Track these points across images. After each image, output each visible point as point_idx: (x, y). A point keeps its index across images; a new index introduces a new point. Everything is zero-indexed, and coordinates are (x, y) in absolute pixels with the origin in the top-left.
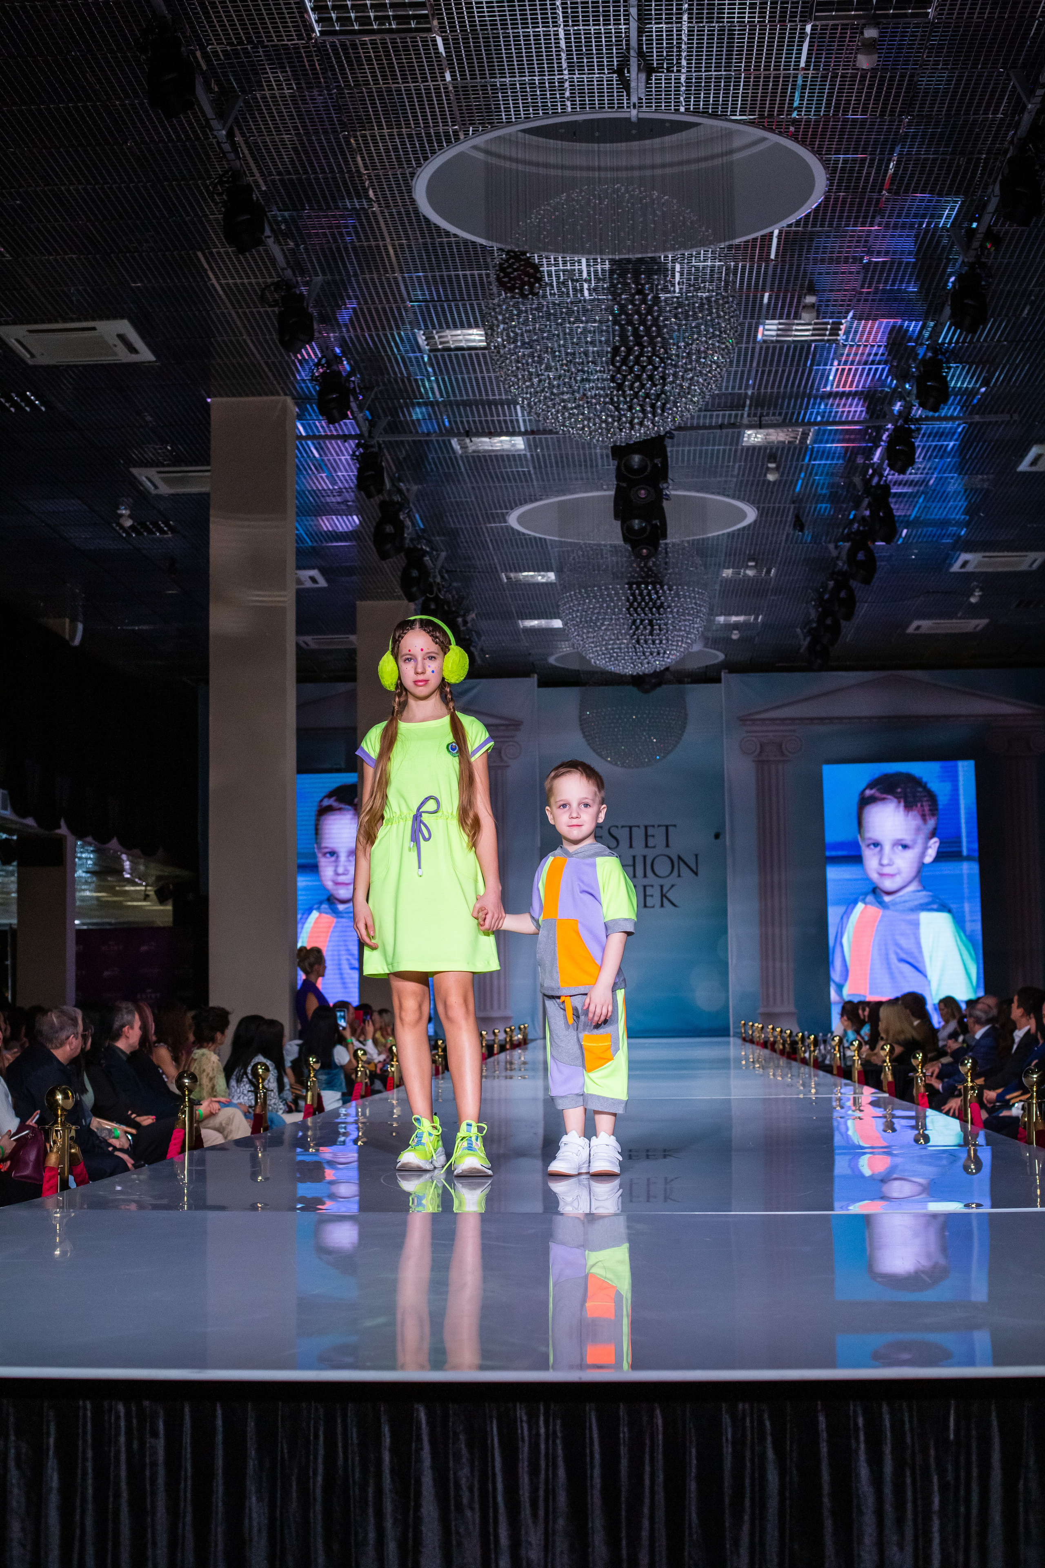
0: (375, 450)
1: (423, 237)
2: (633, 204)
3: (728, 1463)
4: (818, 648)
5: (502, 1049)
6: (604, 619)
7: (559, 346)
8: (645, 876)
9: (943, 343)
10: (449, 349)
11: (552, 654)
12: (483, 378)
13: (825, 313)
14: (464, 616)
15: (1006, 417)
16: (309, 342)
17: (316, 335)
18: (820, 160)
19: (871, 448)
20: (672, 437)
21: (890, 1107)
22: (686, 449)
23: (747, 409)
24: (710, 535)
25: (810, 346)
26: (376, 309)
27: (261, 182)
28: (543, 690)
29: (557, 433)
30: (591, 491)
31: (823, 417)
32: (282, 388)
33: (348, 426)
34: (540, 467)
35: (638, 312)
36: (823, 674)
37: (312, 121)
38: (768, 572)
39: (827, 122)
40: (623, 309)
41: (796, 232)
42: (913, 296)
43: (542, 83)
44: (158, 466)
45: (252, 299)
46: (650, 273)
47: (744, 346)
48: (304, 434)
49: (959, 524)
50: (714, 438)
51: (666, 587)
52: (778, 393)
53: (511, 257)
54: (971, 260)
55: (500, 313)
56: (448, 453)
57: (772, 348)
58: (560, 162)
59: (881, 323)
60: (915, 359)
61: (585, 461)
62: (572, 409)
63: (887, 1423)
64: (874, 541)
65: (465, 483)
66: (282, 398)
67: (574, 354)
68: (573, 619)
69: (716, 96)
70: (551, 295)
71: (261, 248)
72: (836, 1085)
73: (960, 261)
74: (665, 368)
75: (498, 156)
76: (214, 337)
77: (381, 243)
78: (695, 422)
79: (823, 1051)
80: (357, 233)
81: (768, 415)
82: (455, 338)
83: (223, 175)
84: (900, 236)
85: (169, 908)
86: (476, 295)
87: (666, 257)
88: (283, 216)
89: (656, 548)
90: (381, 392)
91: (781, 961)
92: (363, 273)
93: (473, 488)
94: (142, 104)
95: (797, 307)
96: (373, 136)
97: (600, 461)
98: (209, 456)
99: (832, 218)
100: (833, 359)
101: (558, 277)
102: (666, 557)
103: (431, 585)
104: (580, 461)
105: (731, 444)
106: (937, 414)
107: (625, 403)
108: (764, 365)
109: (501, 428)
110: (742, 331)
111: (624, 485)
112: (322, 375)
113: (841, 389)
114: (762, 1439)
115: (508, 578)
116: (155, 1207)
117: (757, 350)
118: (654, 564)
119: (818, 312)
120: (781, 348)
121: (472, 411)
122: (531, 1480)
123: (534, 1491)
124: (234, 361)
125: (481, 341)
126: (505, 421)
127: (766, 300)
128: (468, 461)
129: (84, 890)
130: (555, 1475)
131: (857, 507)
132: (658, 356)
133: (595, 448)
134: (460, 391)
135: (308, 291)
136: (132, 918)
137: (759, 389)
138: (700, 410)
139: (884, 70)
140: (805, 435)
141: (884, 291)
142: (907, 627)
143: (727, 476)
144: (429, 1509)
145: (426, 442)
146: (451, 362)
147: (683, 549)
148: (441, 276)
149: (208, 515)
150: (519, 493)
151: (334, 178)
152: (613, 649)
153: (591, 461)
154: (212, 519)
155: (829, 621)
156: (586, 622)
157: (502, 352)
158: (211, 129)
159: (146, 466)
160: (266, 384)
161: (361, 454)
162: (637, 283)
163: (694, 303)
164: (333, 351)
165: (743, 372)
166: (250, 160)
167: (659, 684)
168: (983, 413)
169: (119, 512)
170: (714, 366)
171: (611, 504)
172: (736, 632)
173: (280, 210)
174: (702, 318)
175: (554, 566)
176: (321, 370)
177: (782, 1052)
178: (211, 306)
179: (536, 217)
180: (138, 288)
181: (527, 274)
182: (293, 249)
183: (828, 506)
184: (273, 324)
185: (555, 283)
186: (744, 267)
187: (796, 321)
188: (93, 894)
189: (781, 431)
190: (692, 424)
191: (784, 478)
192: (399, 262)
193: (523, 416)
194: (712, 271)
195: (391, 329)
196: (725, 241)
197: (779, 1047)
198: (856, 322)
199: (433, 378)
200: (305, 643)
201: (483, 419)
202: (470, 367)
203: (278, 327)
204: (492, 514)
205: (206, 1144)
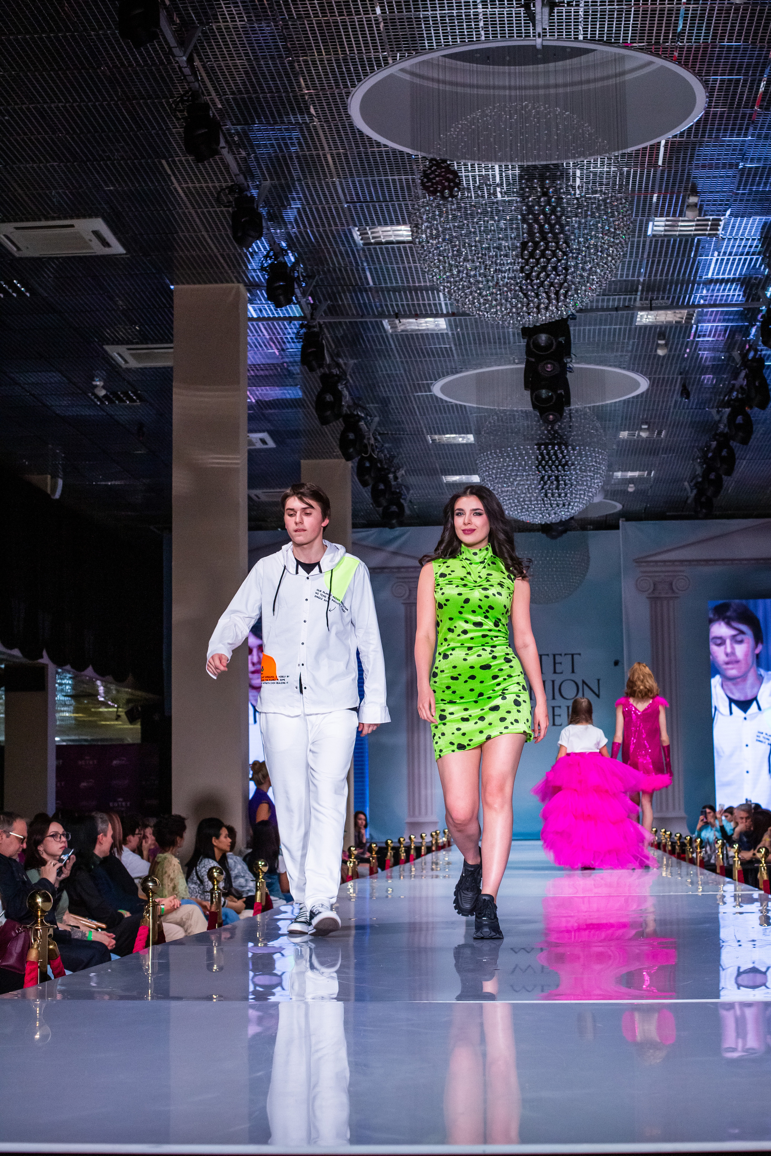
0: (316, 329)
1: (358, 147)
2: (539, 119)
5: (429, 850)
6: (517, 475)
7: (475, 241)
8: (554, 698)
10: (381, 243)
12: (410, 268)
13: (706, 211)
14: (394, 473)
16: (259, 238)
17: (265, 231)
18: (701, 81)
19: (747, 326)
20: (574, 319)
21: (765, 903)
22: (587, 328)
23: (639, 293)
24: (608, 402)
25: (693, 240)
26: (317, 209)
27: (217, 101)
29: (474, 316)
30: (505, 364)
31: (705, 300)
32: (236, 277)
33: (293, 310)
34: (460, 344)
35: (543, 212)
36: (708, 521)
37: (261, 48)
38: (659, 433)
39: (706, 48)
40: (530, 209)
41: (680, 142)
43: (459, 16)
44: (128, 344)
45: (209, 201)
46: (554, 178)
47: (636, 239)
48: (255, 316)
51: (570, 447)
52: (666, 280)
53: (433, 165)
55: (424, 214)
57: (661, 242)
58: (475, 82)
59: (755, 220)
61: (499, 339)
62: (486, 296)
64: (751, 407)
65: (396, 358)
66: (236, 285)
68: (489, 476)
69: (610, 27)
70: (470, 199)
71: (217, 157)
72: (719, 883)
74: (567, 260)
75: (423, 77)
76: (177, 233)
77: (321, 153)
78: (595, 304)
79: (709, 852)
80: (300, 144)
81: (657, 299)
82: (385, 234)
83: (184, 95)
85: (138, 726)
86: (404, 196)
87: (568, 163)
88: (236, 130)
89: (561, 415)
90: (321, 280)
92: (305, 178)
93: (402, 362)
94: (113, 34)
95: (682, 205)
96: (314, 62)
97: (511, 337)
98: (172, 335)
99: (711, 130)
100: (714, 251)
101: (474, 181)
102: (571, 421)
103: (366, 446)
104: (494, 339)
105: (626, 324)
107: (533, 291)
108: (654, 256)
109: (426, 310)
110: (634, 227)
111: (533, 360)
112: (271, 265)
113: (721, 277)
115: (434, 441)
116: (122, 998)
117: (648, 243)
118: (560, 427)
119: (700, 210)
120: (669, 242)
124: (194, 253)
125: (408, 236)
126: (430, 305)
127: (655, 199)
129: (63, 711)
131: (736, 377)
132: (561, 250)
133: (508, 327)
134: (390, 278)
135: (258, 194)
136: (106, 735)
138: (598, 296)
139: (755, 4)
140: (690, 317)
141: (757, 192)
143: (622, 351)
145: (361, 322)
146: (383, 254)
147: (585, 414)
148: (373, 181)
149: (172, 386)
150: (442, 366)
151: (280, 97)
152: (524, 501)
153: (504, 338)
154: (174, 390)
155: (712, 476)
157: (426, 246)
158: (174, 56)
159: (118, 344)
160: (221, 273)
161: (305, 333)
162: (542, 187)
163: (592, 204)
164: (280, 244)
165: (635, 262)
166: (207, 80)
167: (565, 531)
169: (94, 383)
170: (610, 258)
171: (522, 375)
172: (632, 485)
173: (233, 125)
174: (599, 217)
175: (473, 428)
176: (269, 262)
177: (672, 852)
178: (173, 205)
179: (455, 131)
180: (110, 190)
181: (448, 180)
182: (245, 158)
183: (711, 376)
184: (228, 223)
185: (472, 187)
186: (635, 172)
187: (681, 218)
188: (73, 715)
189: (669, 312)
190: (592, 306)
191: (673, 353)
192: (336, 168)
193: (445, 300)
194: (609, 177)
195: (330, 225)
196: (618, 150)
197: (669, 848)
198: (733, 218)
199: (366, 268)
200: (256, 496)
201: (410, 302)
202: (399, 258)
203: (230, 223)
204: (419, 384)
205: (167, 940)
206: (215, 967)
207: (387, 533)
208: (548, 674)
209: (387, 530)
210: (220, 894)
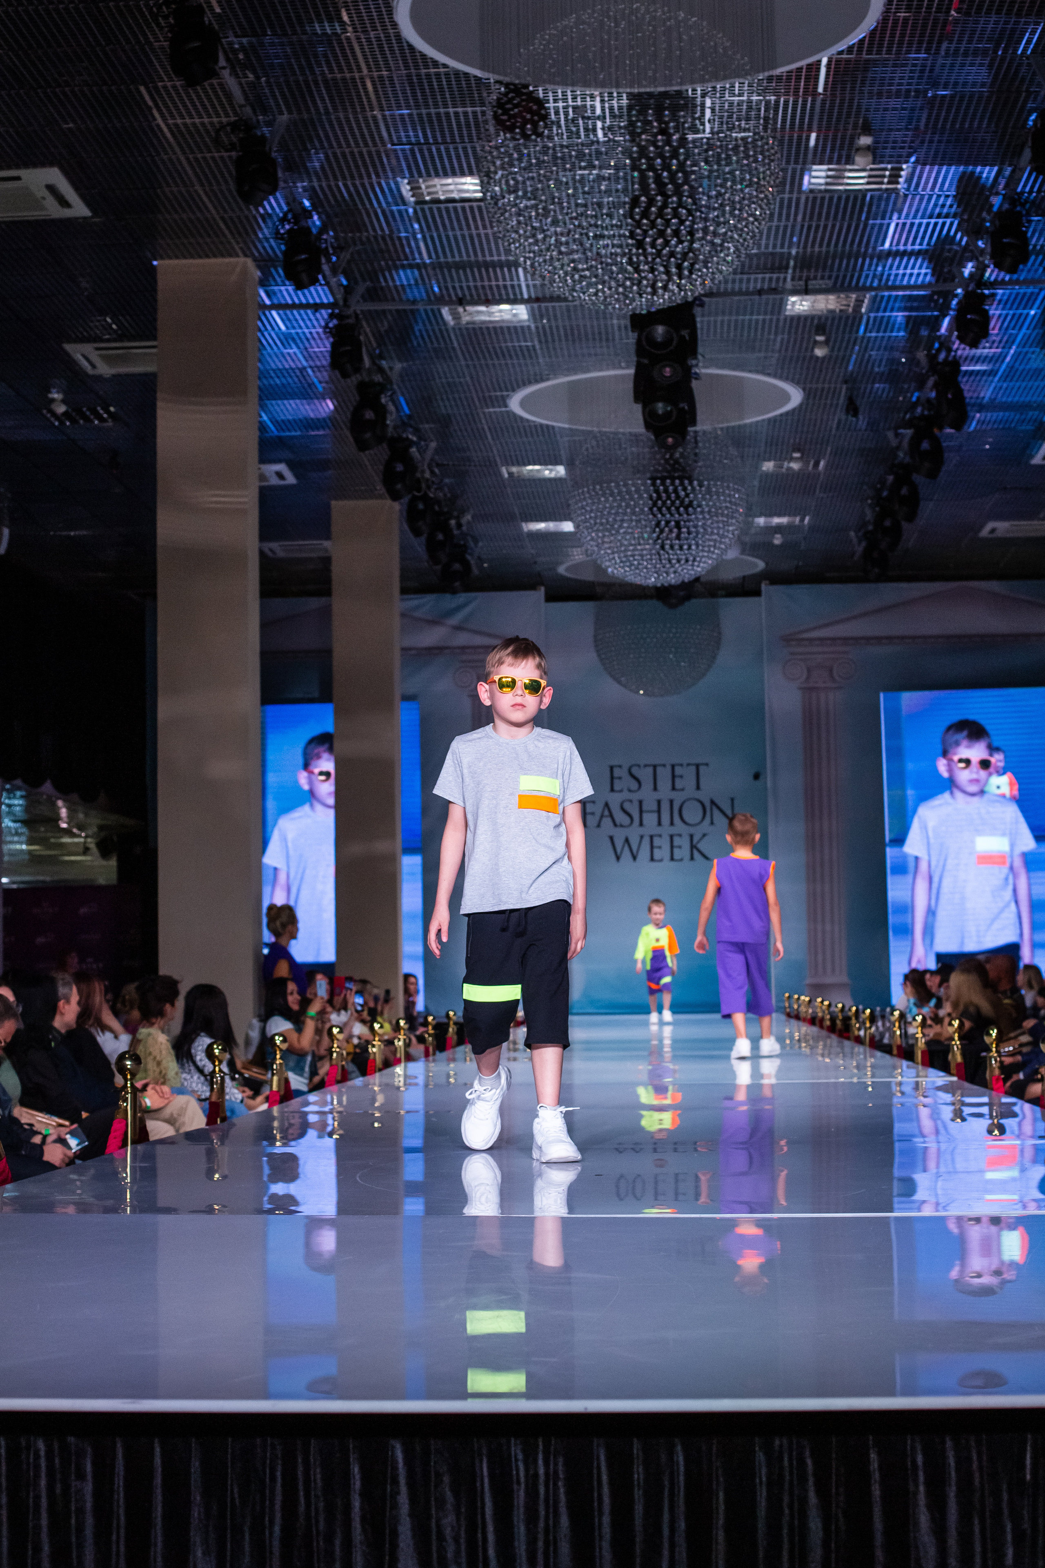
0: (351, 321)
1: (407, 67)
2: (654, 27)
4: (875, 554)
6: (622, 521)
7: (568, 196)
8: (672, 824)
9: (1022, 192)
10: (437, 201)
11: (561, 563)
12: (479, 235)
13: (883, 156)
14: (458, 518)
16: (273, 192)
17: (282, 184)
19: (937, 317)
20: (702, 305)
21: (959, 1092)
22: (720, 318)
23: (790, 271)
24: (748, 421)
25: (864, 197)
26: (352, 153)
27: (214, 2)
28: (550, 604)
29: (566, 300)
30: (608, 369)
31: (880, 280)
32: (241, 248)
33: (319, 293)
34: (547, 341)
35: (661, 155)
36: (881, 586)
38: (817, 464)
40: (643, 152)
41: (848, 61)
44: (95, 341)
45: (204, 142)
46: (675, 109)
47: (786, 196)
48: (268, 302)
49: (1040, 407)
50: (753, 305)
51: (695, 483)
52: (828, 252)
53: (511, 91)
55: (498, 157)
56: (438, 323)
57: (820, 199)
59: (949, 169)
60: (989, 211)
61: (600, 333)
62: (583, 270)
63: (952, 1461)
64: (941, 428)
65: (459, 360)
66: (242, 259)
67: (585, 206)
68: (585, 521)
70: (560, 136)
71: (215, 82)
72: (895, 1068)
73: (1042, 95)
74: (694, 222)
76: (161, 186)
77: (357, 75)
78: (730, 286)
79: (881, 1029)
80: (328, 62)
81: (815, 278)
82: (445, 188)
84: (972, 65)
85: (113, 863)
86: (470, 136)
87: (694, 90)
88: (240, 43)
89: (684, 437)
90: (358, 252)
91: (832, 922)
92: (336, 110)
93: (468, 366)
95: (850, 149)
97: (617, 333)
98: (156, 329)
99: (891, 43)
100: (892, 212)
101: (566, 114)
102: (696, 447)
103: (418, 481)
104: (593, 334)
105: (772, 313)
106: (1015, 276)
107: (647, 263)
108: (811, 218)
109: (500, 295)
110: (784, 178)
111: (646, 361)
112: (289, 232)
113: (901, 247)
114: (803, 1479)
115: (511, 474)
117: (803, 201)
118: (682, 454)
119: (875, 156)
120: (831, 199)
121: (465, 275)
123: (532, 1542)
124: (184, 216)
125: (476, 191)
126: (505, 287)
127: (812, 142)
128: (462, 335)
129: (14, 842)
130: (557, 1523)
131: (921, 387)
132: (684, 208)
133: (611, 318)
134: (451, 251)
135: (271, 132)
136: (69, 875)
137: (805, 247)
138: (735, 272)
140: (859, 302)
141: (952, 130)
142: (980, 529)
143: (766, 351)
145: (412, 311)
146: (441, 217)
147: (716, 437)
148: (429, 115)
149: (155, 399)
150: (522, 372)
152: (633, 556)
153: (607, 333)
154: (159, 404)
155: (887, 523)
156: (602, 524)
157: (500, 204)
159: (81, 341)
160: (222, 243)
161: (336, 326)
162: (660, 121)
163: (727, 145)
164: (302, 203)
165: (786, 227)
167: (688, 598)
169: (50, 396)
170: (751, 219)
171: (630, 385)
172: (778, 536)
173: (236, 36)
174: (737, 162)
175: (564, 458)
176: (287, 227)
177: (832, 1029)
178: (156, 149)
179: (541, 44)
180: (69, 129)
181: (530, 111)
182: (252, 82)
183: (887, 386)
184: (229, 172)
185: (563, 122)
186: (786, 103)
187: (848, 167)
188: (24, 847)
189: (832, 297)
190: (726, 289)
191: (835, 353)
192: (378, 98)
193: (526, 280)
194: (750, 108)
195: (369, 177)
196: (764, 71)
197: (828, 1023)
198: (919, 167)
199: (419, 236)
200: (271, 550)
201: (479, 284)
202: (463, 223)
203: (234, 173)
204: (490, 397)
205: (152, 1138)
206: (217, 1176)
207: (448, 601)
208: (665, 791)
209: (448, 596)
210: (223, 1078)
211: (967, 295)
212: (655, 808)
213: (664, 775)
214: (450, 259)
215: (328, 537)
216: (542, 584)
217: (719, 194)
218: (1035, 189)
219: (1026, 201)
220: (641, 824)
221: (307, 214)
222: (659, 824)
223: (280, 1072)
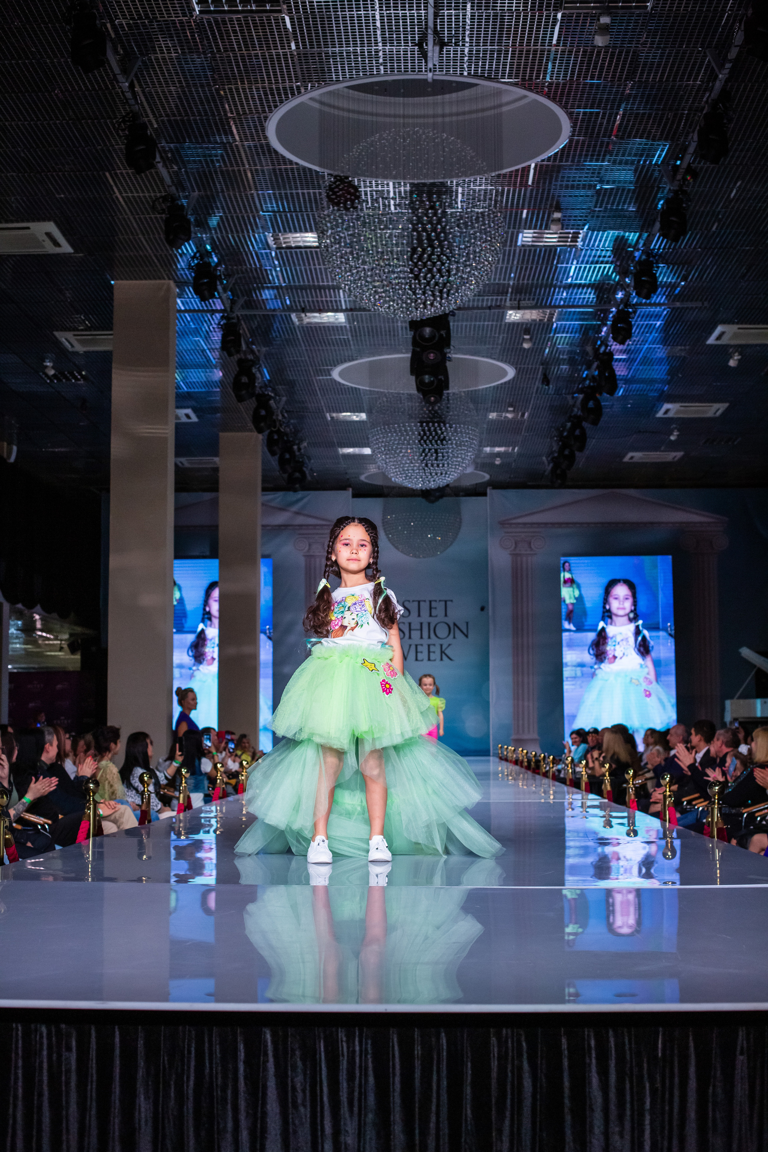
0: (234, 321)
1: (273, 164)
2: (428, 143)
3: (494, 1074)
4: (559, 472)
6: (401, 448)
7: (372, 246)
8: (429, 637)
9: (654, 249)
10: (290, 248)
11: (363, 473)
12: (315, 269)
13: (568, 225)
14: (299, 444)
15: (699, 304)
16: (188, 241)
17: (193, 235)
18: (566, 113)
19: (599, 326)
20: (454, 315)
21: (609, 809)
22: (464, 324)
23: (509, 295)
24: (481, 387)
25: (556, 250)
26: (238, 217)
27: (154, 122)
28: (355, 499)
29: (370, 310)
30: (394, 354)
31: (565, 302)
32: (167, 275)
33: (215, 303)
34: (356, 336)
35: (431, 222)
36: (562, 490)
37: (192, 77)
38: (523, 415)
39: (571, 84)
40: (420, 220)
41: (547, 166)
42: (633, 214)
43: (362, 52)
44: (74, 330)
45: (146, 208)
46: (439, 194)
47: (508, 248)
48: (183, 308)
49: (662, 382)
50: (485, 316)
51: (447, 425)
52: (532, 284)
53: (338, 180)
54: (676, 188)
55: (329, 222)
56: (289, 324)
57: (529, 251)
58: (375, 111)
59: (609, 234)
60: (633, 261)
61: (390, 331)
62: (381, 293)
63: (612, 1044)
64: (601, 394)
65: (301, 347)
66: (167, 281)
67: (382, 253)
68: (379, 448)
69: (491, 65)
70: (367, 209)
71: (153, 171)
72: (568, 793)
73: (668, 188)
74: (450, 264)
75: (330, 106)
76: (117, 234)
77: (242, 168)
78: (471, 304)
79: (559, 768)
80: (224, 160)
81: (524, 300)
82: (295, 240)
83: (126, 116)
84: (624, 170)
85: (78, 657)
86: (311, 207)
87: (452, 182)
88: (170, 147)
89: (441, 397)
90: (240, 278)
91: (529, 700)
93: (307, 350)
94: (66, 62)
95: (548, 220)
96: (237, 89)
97: (400, 332)
98: (112, 324)
99: (574, 156)
100: (573, 260)
101: (372, 196)
102: (448, 403)
103: (274, 421)
104: (385, 331)
105: (497, 321)
106: (648, 301)
107: (420, 289)
108: (523, 263)
109: (328, 306)
110: (507, 237)
111: (418, 349)
112: (197, 265)
113: (578, 282)
114: (520, 1055)
115: (332, 418)
116: (66, 879)
117: (518, 251)
118: (439, 407)
119: (563, 225)
120: (535, 251)
121: (306, 293)
122: (348, 1085)
123: (351, 1093)
124: (132, 254)
125: (314, 242)
126: (331, 301)
127: (524, 215)
128: (304, 331)
129: (15, 643)
130: (366, 1081)
131: (588, 368)
132: (445, 255)
133: (397, 322)
134: (298, 278)
135: (187, 203)
136: (50, 664)
137: (518, 280)
138: (475, 296)
139: (615, 48)
140: (552, 315)
141: (611, 209)
142: (624, 456)
143: (493, 344)
144: (273, 1106)
145: (273, 316)
146: (292, 257)
147: (461, 397)
148: (286, 194)
149: (111, 367)
150: (340, 354)
151: (208, 120)
152: (408, 470)
153: (394, 331)
154: (114, 370)
155: (567, 452)
156: (389, 450)
157: (330, 250)
158: (117, 82)
159: (65, 330)
160: (155, 271)
161: (225, 324)
162: (430, 200)
163: (472, 217)
164: (205, 247)
165: (507, 268)
166: (145, 104)
167: (442, 497)
168: (682, 301)
169: (45, 364)
170: (486, 263)
171: (409, 364)
172: (498, 459)
173: (167, 143)
174: (478, 227)
175: (365, 408)
176: (196, 262)
177: (528, 768)
178: (115, 212)
179: (357, 152)
180: (61, 198)
181: (349, 193)
182: (176, 172)
183: (568, 367)
184: (161, 227)
185: (369, 200)
186: (509, 191)
187: (546, 231)
189: (534, 311)
190: (469, 306)
191: (536, 346)
192: (255, 183)
193: (345, 297)
194: (485, 193)
195: (248, 232)
196: (495, 171)
197: (526, 764)
198: (590, 232)
199: (278, 269)
200: (181, 463)
201: (315, 299)
202: (306, 261)
203: (164, 228)
204: (320, 370)
206: (145, 857)
207: (292, 496)
208: (425, 617)
209: (291, 493)
210: (149, 795)
211: (619, 312)
212: (419, 627)
213: (425, 606)
214: (297, 284)
215: (216, 455)
216: (350, 486)
217: (466, 247)
218: (662, 247)
219: (656, 254)
220: (410, 638)
221: (209, 254)
222: (421, 638)
223: (184, 791)
